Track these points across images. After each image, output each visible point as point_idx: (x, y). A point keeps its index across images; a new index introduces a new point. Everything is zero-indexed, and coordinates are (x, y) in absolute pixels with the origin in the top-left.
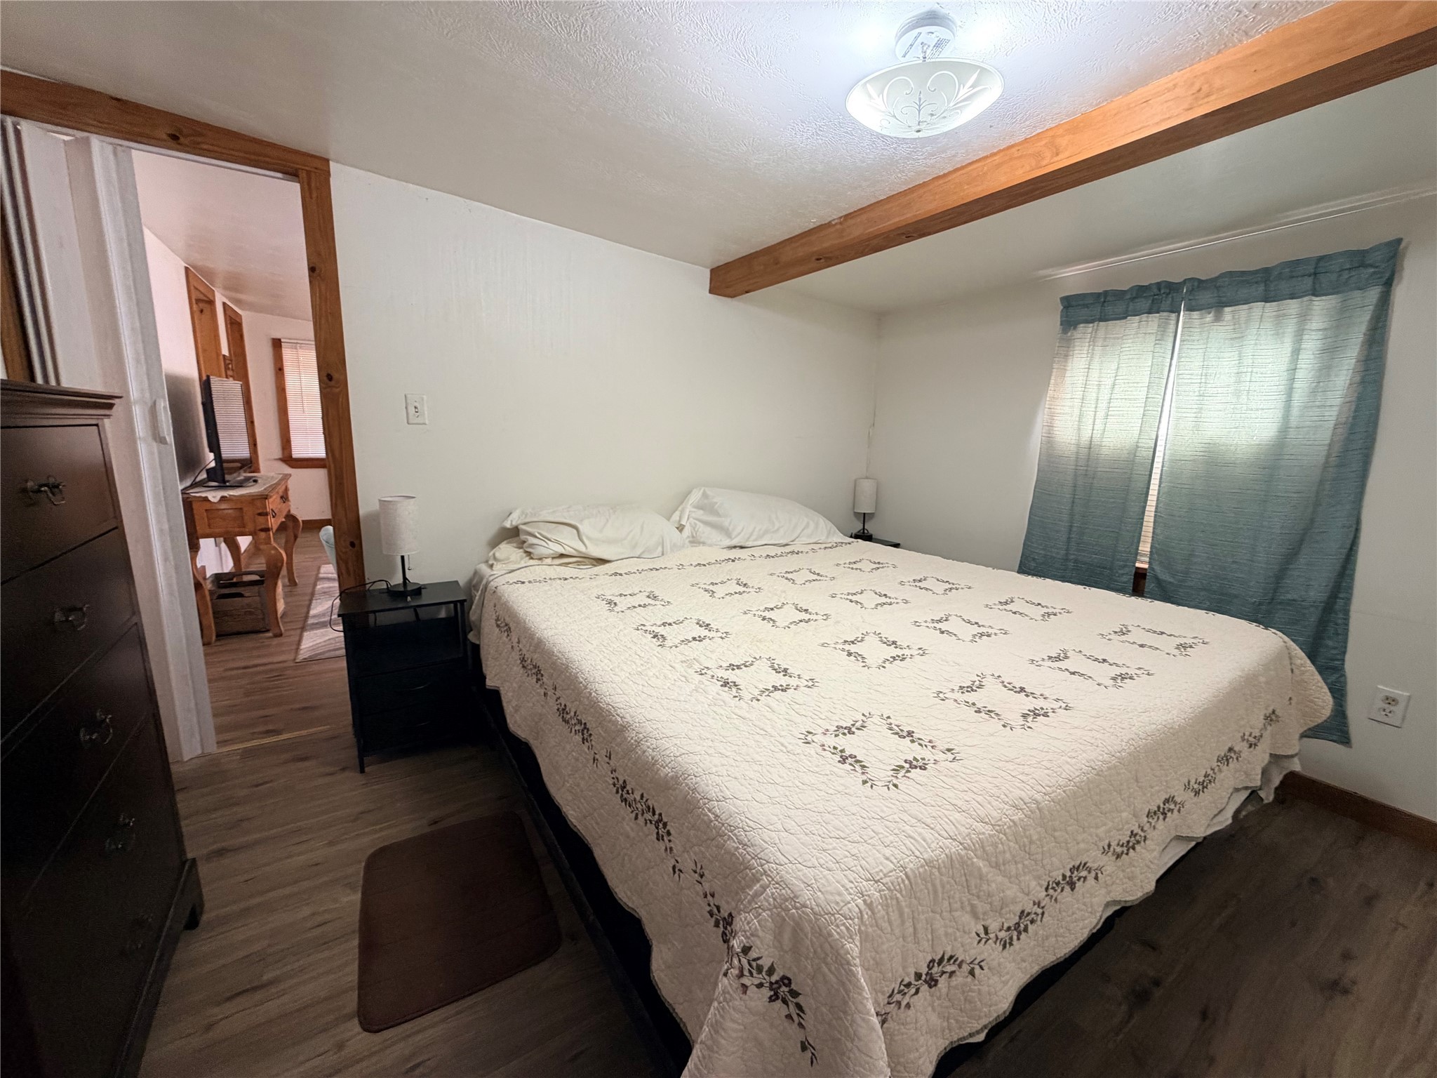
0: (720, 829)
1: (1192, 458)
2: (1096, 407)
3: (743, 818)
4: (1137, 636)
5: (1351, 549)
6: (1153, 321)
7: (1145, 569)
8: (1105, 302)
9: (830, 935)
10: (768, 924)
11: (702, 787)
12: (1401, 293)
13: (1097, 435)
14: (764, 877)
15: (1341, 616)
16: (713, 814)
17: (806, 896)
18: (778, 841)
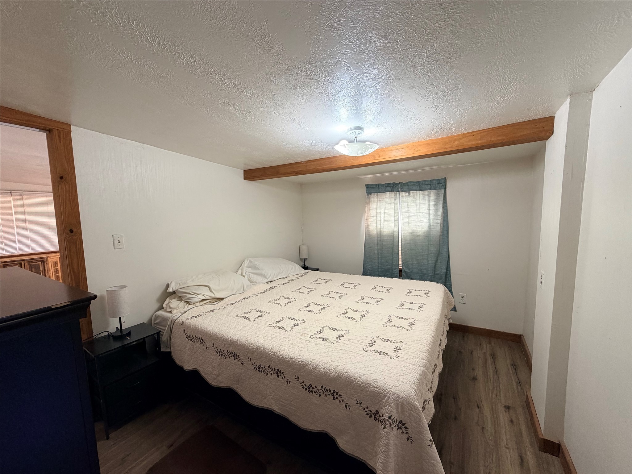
0: (365, 385)
1: (409, 234)
2: (380, 219)
3: (372, 380)
4: (414, 293)
5: (448, 259)
6: (393, 194)
7: (401, 269)
8: (378, 187)
9: (411, 402)
10: (394, 407)
11: (351, 375)
12: (447, 190)
13: (382, 228)
14: (388, 394)
15: (449, 276)
16: (360, 382)
17: (402, 394)
18: (386, 383)
